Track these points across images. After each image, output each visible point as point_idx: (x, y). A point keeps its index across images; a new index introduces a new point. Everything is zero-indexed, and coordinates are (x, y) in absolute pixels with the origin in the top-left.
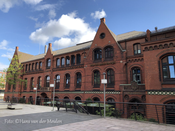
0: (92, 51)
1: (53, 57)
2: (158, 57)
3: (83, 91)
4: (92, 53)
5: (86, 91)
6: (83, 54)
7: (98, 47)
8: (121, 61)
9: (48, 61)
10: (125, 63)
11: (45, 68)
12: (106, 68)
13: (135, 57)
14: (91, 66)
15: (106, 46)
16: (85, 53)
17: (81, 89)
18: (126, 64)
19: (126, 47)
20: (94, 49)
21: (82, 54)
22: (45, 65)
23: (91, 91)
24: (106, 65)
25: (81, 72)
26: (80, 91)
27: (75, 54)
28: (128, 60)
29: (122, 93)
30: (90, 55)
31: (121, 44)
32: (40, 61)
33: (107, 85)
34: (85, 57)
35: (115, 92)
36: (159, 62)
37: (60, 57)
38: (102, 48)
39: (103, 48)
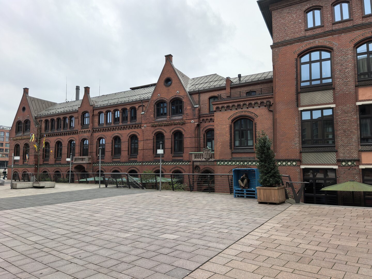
0: (154, 104)
1: (93, 110)
2: (230, 121)
3: (140, 162)
4: (153, 106)
5: (144, 162)
6: (141, 108)
7: (162, 99)
8: (192, 121)
9: (84, 115)
10: (197, 123)
11: (80, 127)
12: (173, 129)
13: (211, 116)
14: (153, 126)
15: (172, 98)
16: (144, 106)
17: (138, 160)
18: (198, 125)
19: (199, 101)
20: (155, 102)
21: (139, 107)
22: (80, 122)
23: (152, 162)
24: (173, 125)
25: (137, 135)
26: (136, 162)
27: (128, 107)
28: (201, 119)
29: (191, 163)
30: (151, 110)
31: (194, 96)
32: (70, 115)
33: (174, 154)
34: (143, 113)
35: (183, 162)
36: (231, 126)
37: (104, 111)
38: (167, 101)
39: (169, 100)
